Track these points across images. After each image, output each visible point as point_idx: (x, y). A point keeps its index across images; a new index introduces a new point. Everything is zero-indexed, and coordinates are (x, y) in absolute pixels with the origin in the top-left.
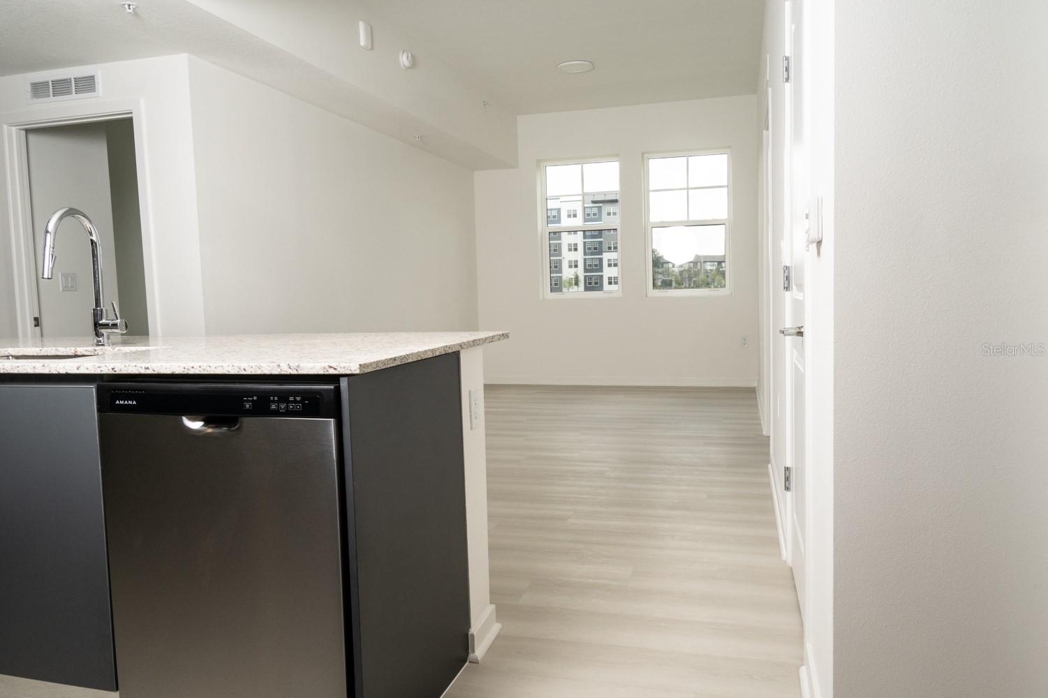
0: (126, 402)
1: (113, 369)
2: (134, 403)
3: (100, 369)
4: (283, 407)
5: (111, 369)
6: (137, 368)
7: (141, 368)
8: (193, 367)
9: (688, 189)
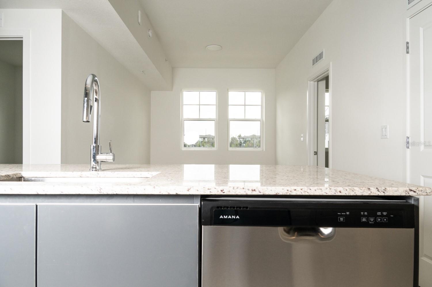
0: (230, 217)
1: (222, 191)
2: (238, 217)
3: (209, 191)
4: (372, 219)
5: (220, 191)
6: (244, 190)
7: (249, 190)
8: (295, 190)
9: (245, 105)
